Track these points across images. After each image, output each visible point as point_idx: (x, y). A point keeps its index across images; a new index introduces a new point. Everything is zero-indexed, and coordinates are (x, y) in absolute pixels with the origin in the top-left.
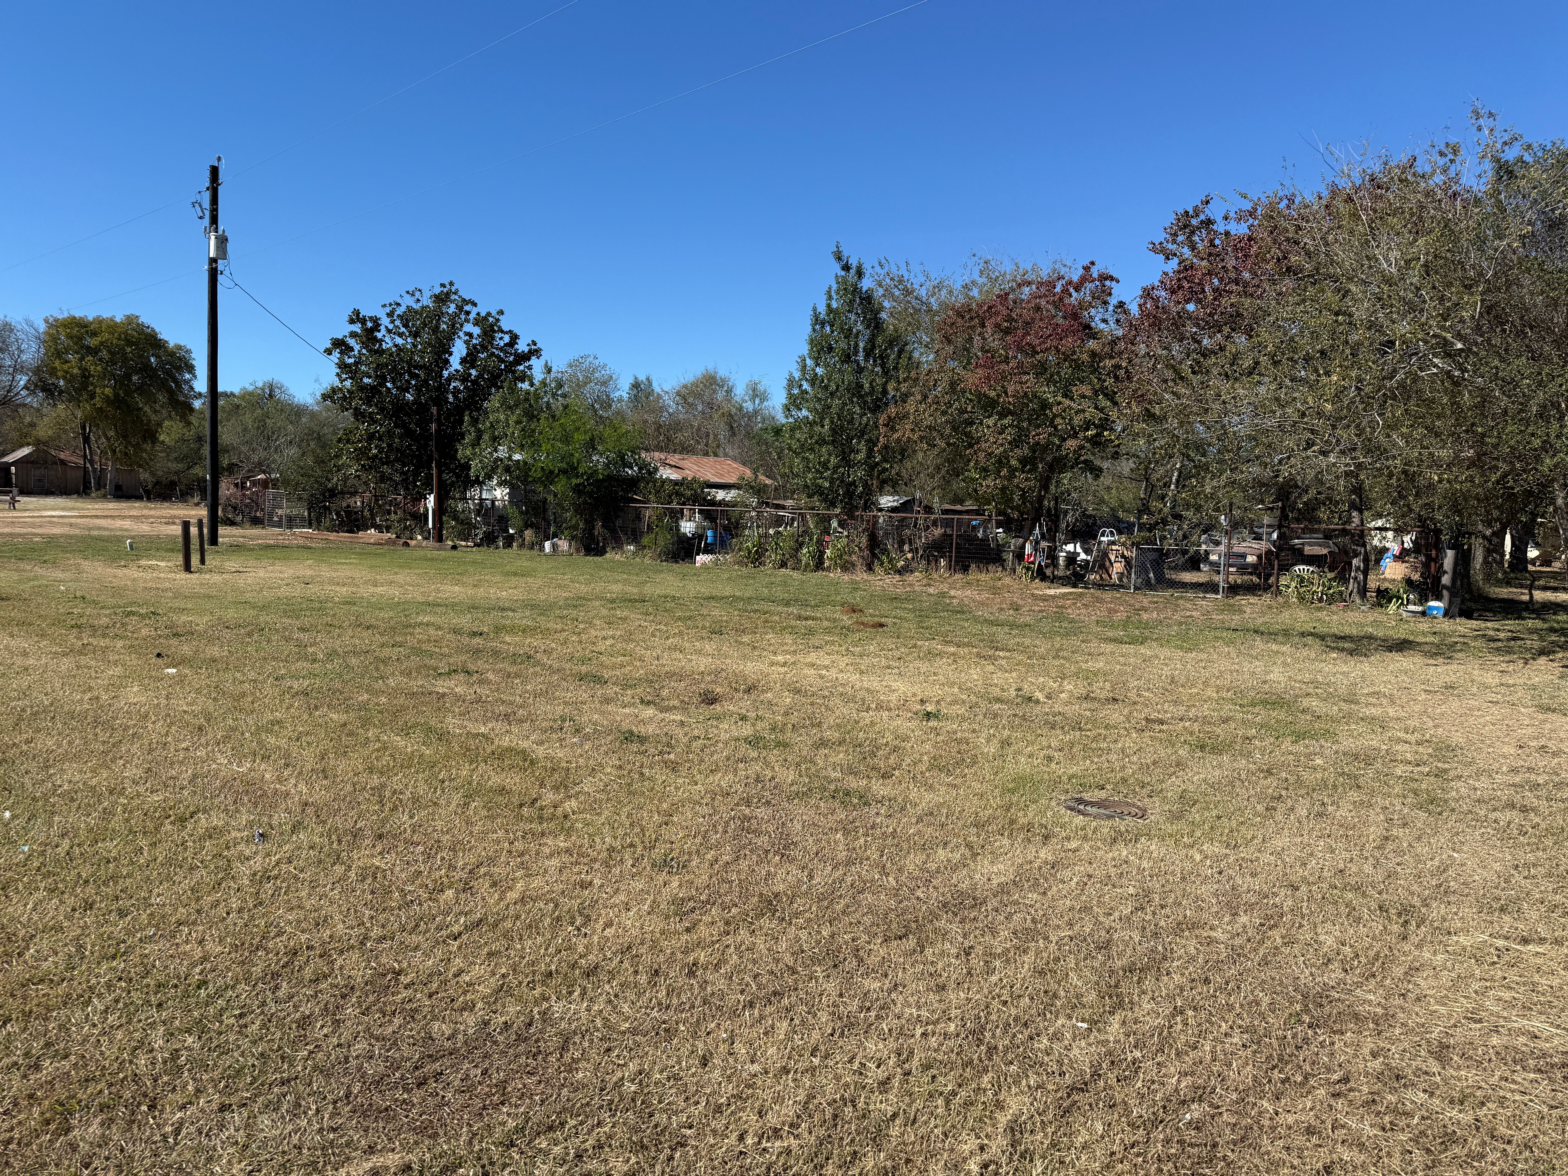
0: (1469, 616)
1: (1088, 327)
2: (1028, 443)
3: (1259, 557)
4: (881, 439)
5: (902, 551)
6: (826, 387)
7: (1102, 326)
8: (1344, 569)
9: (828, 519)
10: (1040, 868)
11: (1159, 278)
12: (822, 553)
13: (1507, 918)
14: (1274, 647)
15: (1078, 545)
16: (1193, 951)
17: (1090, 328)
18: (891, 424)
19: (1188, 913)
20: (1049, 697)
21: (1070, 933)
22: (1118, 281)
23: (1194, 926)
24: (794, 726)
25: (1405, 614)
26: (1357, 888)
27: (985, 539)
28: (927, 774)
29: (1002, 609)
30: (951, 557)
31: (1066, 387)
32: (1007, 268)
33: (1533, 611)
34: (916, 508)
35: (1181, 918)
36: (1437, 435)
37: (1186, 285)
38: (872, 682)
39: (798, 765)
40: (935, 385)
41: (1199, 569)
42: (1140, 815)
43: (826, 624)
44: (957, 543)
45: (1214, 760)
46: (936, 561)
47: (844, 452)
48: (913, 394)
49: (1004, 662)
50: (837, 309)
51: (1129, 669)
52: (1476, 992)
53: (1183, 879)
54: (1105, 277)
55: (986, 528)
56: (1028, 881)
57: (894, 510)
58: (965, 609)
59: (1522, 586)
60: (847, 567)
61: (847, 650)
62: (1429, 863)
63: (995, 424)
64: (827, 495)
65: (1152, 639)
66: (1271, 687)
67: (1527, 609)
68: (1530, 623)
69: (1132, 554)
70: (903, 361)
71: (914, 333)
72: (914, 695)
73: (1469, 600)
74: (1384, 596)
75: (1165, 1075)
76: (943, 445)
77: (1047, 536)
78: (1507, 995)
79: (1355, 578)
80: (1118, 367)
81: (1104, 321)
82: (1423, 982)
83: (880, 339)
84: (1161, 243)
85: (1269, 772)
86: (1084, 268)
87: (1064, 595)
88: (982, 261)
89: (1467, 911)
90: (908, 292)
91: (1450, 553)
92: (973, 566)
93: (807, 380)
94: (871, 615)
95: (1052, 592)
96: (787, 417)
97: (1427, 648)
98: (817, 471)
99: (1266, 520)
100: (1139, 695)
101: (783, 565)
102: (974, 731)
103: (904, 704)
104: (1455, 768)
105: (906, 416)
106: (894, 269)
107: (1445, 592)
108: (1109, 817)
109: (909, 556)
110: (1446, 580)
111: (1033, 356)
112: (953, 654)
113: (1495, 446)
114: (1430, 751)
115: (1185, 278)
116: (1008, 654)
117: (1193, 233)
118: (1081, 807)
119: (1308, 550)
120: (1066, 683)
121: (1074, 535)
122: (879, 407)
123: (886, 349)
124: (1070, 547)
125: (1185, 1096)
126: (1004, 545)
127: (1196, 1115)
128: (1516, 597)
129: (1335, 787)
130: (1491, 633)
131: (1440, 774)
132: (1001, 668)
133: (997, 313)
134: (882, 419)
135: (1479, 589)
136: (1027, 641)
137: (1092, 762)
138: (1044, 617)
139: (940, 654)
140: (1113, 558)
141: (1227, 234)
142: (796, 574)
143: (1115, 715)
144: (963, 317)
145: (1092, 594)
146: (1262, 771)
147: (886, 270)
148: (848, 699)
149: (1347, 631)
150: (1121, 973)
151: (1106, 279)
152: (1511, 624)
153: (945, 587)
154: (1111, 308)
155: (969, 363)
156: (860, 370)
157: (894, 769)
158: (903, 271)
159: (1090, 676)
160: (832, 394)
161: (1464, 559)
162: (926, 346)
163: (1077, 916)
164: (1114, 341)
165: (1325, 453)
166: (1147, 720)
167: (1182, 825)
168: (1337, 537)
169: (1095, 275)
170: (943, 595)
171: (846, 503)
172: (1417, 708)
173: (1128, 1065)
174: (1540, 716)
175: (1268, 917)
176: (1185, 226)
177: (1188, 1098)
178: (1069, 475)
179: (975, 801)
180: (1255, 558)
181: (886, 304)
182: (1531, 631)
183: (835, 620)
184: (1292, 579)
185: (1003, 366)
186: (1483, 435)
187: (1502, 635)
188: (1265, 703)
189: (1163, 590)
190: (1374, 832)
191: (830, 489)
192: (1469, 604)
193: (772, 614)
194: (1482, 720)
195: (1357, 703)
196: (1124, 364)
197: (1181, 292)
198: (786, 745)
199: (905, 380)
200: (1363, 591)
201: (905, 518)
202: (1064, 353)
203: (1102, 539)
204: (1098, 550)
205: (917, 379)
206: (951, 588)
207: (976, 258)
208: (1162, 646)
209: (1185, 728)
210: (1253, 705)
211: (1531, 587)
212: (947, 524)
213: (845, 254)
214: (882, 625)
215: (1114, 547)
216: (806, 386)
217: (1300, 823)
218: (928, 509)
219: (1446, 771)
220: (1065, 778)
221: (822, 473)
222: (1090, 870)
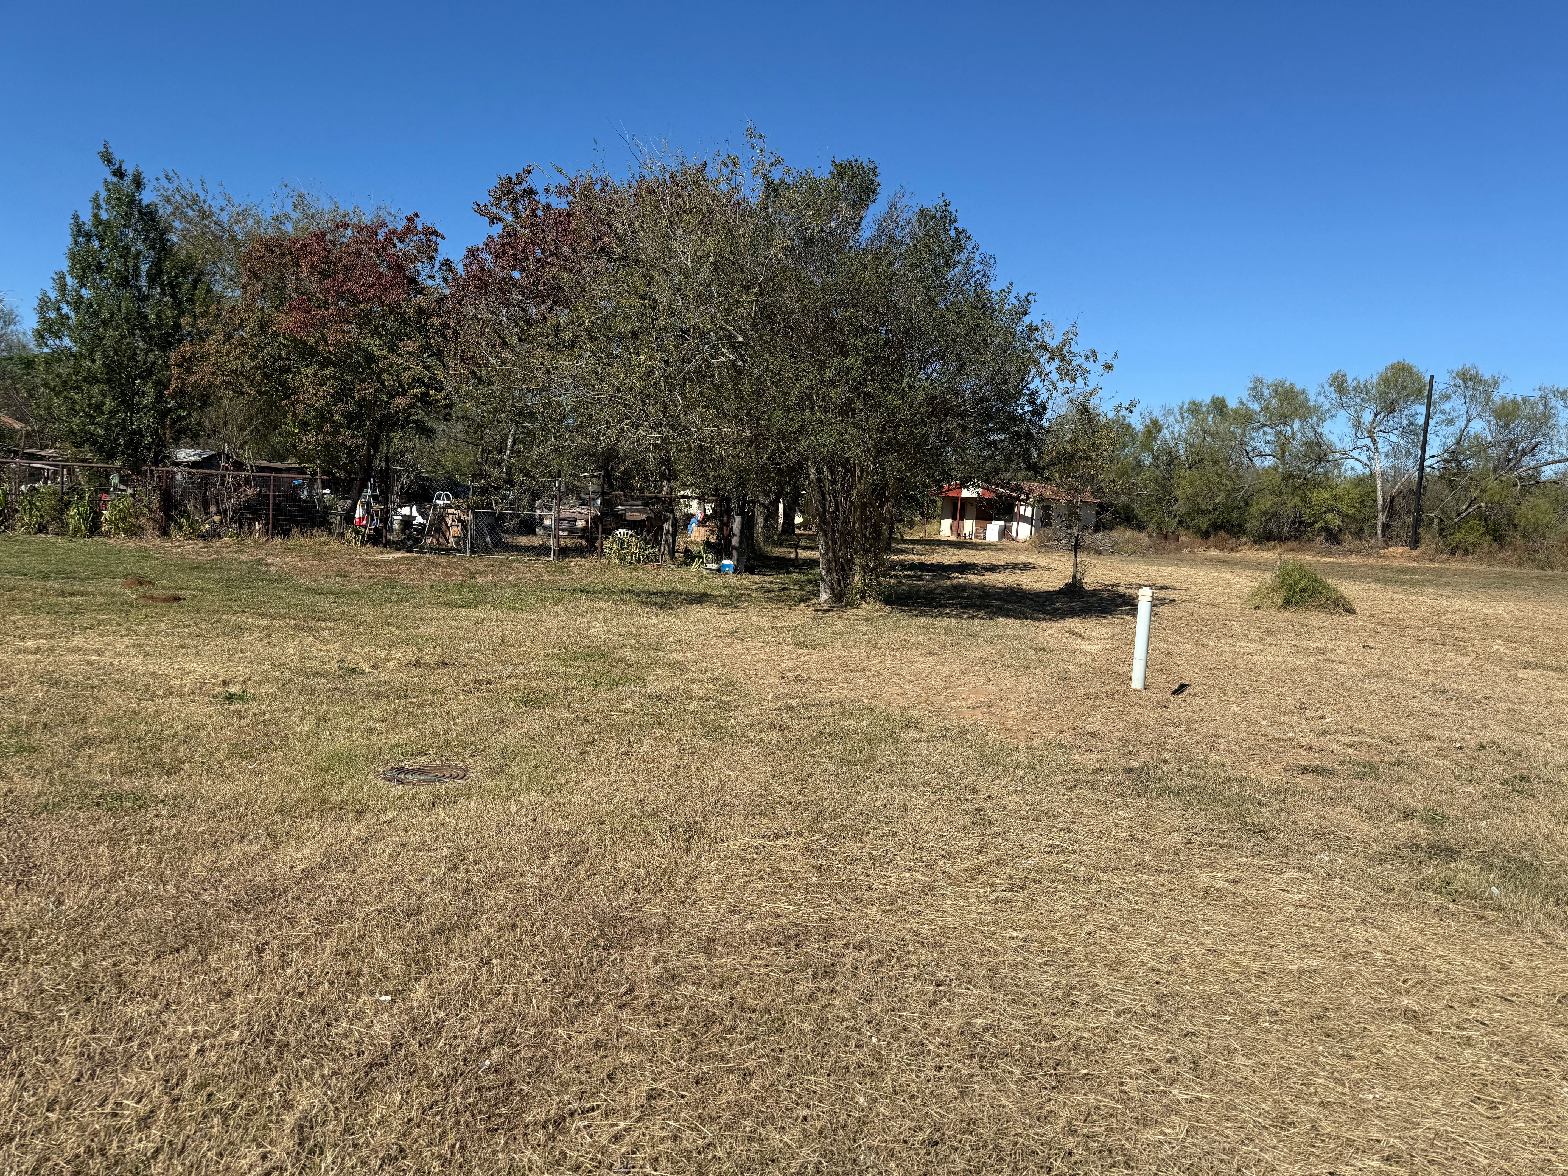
0: (752, 573)
1: (413, 281)
2: (353, 398)
3: (587, 522)
4: (173, 381)
5: (207, 513)
6: (96, 314)
7: (430, 282)
8: (656, 532)
9: (107, 474)
10: (351, 845)
11: (484, 240)
12: (97, 515)
13: (765, 821)
14: (597, 604)
15: (414, 508)
16: (502, 900)
17: (417, 283)
18: (186, 364)
19: (501, 864)
20: (374, 667)
21: (379, 907)
22: (444, 238)
23: (506, 875)
24: (45, 725)
25: (704, 572)
26: (653, 815)
27: (310, 500)
28: (226, 763)
29: (327, 577)
30: (267, 520)
31: (391, 341)
32: (325, 205)
33: (798, 567)
34: (223, 464)
35: (493, 870)
36: (725, 416)
37: (510, 251)
38: (162, 666)
39: (49, 772)
40: (240, 325)
41: (534, 533)
42: (462, 774)
43: (101, 599)
44: (274, 505)
45: (537, 713)
46: (250, 524)
47: (123, 394)
48: (214, 333)
49: (326, 633)
50: (108, 221)
51: (461, 633)
52: (738, 888)
53: (499, 831)
54: (430, 232)
55: (311, 489)
56: (336, 862)
57: (194, 465)
58: (284, 577)
59: (791, 547)
60: (133, 532)
61: (128, 629)
62: (711, 783)
63: (315, 375)
64: (102, 445)
65: (485, 602)
66: (592, 641)
67: (793, 565)
68: (794, 576)
69: (468, 517)
70: (200, 293)
71: (214, 263)
72: (214, 676)
73: (753, 559)
74: (689, 556)
75: (468, 1028)
76: (253, 393)
77: (380, 498)
78: (760, 885)
79: (666, 541)
80: (446, 326)
81: (432, 277)
82: (700, 887)
83: (168, 264)
84: (485, 206)
85: (585, 719)
86: (409, 219)
87: (398, 561)
88: (295, 194)
89: (737, 819)
90: (204, 215)
91: (738, 519)
92: (295, 530)
93: (67, 302)
94: (164, 586)
95: (384, 557)
96: (40, 346)
97: (720, 600)
98: (88, 415)
99: (592, 488)
100: (469, 658)
101: (42, 529)
102: (286, 710)
103: (201, 687)
104: (734, 699)
105: (206, 356)
106: (186, 186)
107: (734, 552)
108: (430, 782)
109: (217, 518)
110: (735, 541)
111: (355, 305)
112: (267, 628)
113: (767, 428)
114: (717, 687)
115: (509, 244)
116: (331, 624)
117: (516, 200)
118: (401, 776)
119: (630, 516)
120: (393, 651)
121: (408, 498)
122: (170, 344)
123: (177, 277)
124: (406, 511)
125: (486, 1043)
126: (330, 507)
127: (495, 1058)
128: (786, 556)
129: (640, 727)
130: (767, 585)
131: (723, 706)
132: (322, 640)
133: (313, 253)
134: (174, 357)
135: (760, 549)
136: (354, 610)
137: (416, 729)
138: (374, 583)
139: (251, 629)
140: (449, 522)
141: (548, 207)
142: (60, 541)
143: (443, 679)
144: (273, 252)
145: (427, 560)
146: (579, 719)
147: (175, 185)
148: (123, 687)
149: (659, 587)
150: (429, 936)
151: (431, 234)
152: (781, 577)
153: (260, 554)
154: (437, 265)
155: (281, 304)
156: (144, 298)
157: (183, 763)
158: (197, 189)
159: (419, 643)
160: (104, 323)
161: (748, 524)
162: (231, 280)
163: (387, 888)
164: (442, 299)
165: (637, 427)
166: (476, 681)
167: (502, 781)
168: (653, 504)
169: (420, 228)
170: (257, 562)
171: (129, 455)
172: (710, 651)
173: (431, 1028)
174: (798, 652)
175: (574, 855)
176: (509, 192)
177: (488, 1045)
178: (400, 434)
179: (281, 785)
180: (584, 523)
181: (177, 224)
182: (796, 583)
183: (113, 595)
184: (614, 542)
185: (321, 312)
186: (759, 418)
187: (775, 587)
188: (585, 655)
189: (499, 553)
190: (669, 762)
191: (107, 437)
192: (754, 562)
193: (22, 590)
194: (757, 658)
195: (663, 650)
196: (452, 324)
197: (505, 258)
198: (32, 750)
199: (203, 315)
200: (672, 553)
201: (212, 475)
202: (388, 305)
203: (438, 502)
204: (434, 514)
205: (218, 316)
206: (268, 555)
207: (288, 190)
208: (495, 608)
209: (512, 686)
210: (576, 658)
211: (797, 547)
212: (264, 482)
213: (117, 157)
214: (177, 599)
215: (450, 511)
216: (66, 309)
217: (609, 762)
218: (239, 466)
219: (728, 703)
220: (385, 749)
221: (95, 418)
222: (405, 839)
